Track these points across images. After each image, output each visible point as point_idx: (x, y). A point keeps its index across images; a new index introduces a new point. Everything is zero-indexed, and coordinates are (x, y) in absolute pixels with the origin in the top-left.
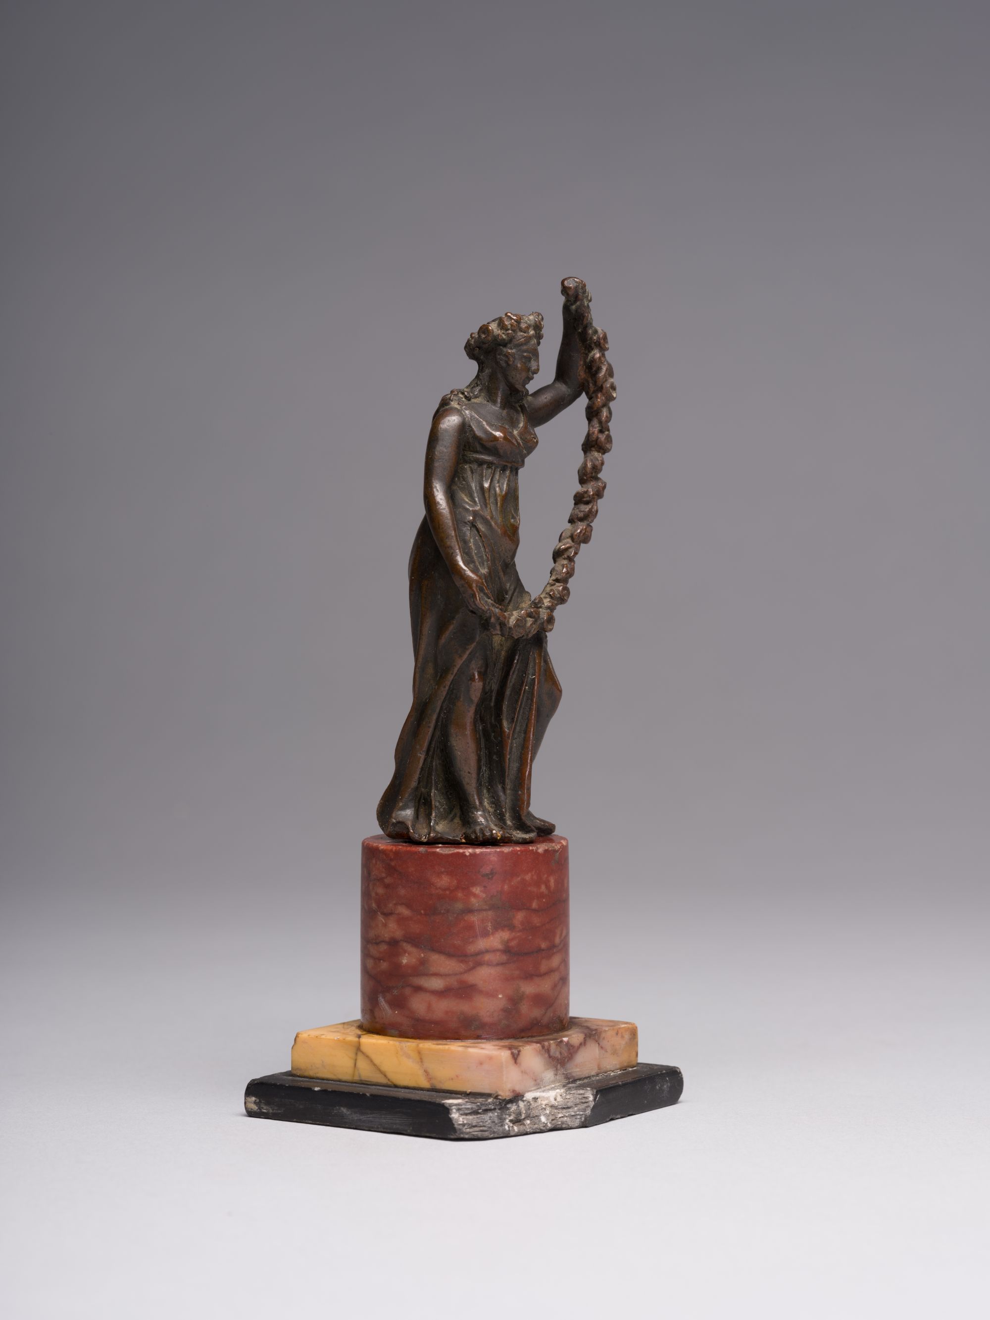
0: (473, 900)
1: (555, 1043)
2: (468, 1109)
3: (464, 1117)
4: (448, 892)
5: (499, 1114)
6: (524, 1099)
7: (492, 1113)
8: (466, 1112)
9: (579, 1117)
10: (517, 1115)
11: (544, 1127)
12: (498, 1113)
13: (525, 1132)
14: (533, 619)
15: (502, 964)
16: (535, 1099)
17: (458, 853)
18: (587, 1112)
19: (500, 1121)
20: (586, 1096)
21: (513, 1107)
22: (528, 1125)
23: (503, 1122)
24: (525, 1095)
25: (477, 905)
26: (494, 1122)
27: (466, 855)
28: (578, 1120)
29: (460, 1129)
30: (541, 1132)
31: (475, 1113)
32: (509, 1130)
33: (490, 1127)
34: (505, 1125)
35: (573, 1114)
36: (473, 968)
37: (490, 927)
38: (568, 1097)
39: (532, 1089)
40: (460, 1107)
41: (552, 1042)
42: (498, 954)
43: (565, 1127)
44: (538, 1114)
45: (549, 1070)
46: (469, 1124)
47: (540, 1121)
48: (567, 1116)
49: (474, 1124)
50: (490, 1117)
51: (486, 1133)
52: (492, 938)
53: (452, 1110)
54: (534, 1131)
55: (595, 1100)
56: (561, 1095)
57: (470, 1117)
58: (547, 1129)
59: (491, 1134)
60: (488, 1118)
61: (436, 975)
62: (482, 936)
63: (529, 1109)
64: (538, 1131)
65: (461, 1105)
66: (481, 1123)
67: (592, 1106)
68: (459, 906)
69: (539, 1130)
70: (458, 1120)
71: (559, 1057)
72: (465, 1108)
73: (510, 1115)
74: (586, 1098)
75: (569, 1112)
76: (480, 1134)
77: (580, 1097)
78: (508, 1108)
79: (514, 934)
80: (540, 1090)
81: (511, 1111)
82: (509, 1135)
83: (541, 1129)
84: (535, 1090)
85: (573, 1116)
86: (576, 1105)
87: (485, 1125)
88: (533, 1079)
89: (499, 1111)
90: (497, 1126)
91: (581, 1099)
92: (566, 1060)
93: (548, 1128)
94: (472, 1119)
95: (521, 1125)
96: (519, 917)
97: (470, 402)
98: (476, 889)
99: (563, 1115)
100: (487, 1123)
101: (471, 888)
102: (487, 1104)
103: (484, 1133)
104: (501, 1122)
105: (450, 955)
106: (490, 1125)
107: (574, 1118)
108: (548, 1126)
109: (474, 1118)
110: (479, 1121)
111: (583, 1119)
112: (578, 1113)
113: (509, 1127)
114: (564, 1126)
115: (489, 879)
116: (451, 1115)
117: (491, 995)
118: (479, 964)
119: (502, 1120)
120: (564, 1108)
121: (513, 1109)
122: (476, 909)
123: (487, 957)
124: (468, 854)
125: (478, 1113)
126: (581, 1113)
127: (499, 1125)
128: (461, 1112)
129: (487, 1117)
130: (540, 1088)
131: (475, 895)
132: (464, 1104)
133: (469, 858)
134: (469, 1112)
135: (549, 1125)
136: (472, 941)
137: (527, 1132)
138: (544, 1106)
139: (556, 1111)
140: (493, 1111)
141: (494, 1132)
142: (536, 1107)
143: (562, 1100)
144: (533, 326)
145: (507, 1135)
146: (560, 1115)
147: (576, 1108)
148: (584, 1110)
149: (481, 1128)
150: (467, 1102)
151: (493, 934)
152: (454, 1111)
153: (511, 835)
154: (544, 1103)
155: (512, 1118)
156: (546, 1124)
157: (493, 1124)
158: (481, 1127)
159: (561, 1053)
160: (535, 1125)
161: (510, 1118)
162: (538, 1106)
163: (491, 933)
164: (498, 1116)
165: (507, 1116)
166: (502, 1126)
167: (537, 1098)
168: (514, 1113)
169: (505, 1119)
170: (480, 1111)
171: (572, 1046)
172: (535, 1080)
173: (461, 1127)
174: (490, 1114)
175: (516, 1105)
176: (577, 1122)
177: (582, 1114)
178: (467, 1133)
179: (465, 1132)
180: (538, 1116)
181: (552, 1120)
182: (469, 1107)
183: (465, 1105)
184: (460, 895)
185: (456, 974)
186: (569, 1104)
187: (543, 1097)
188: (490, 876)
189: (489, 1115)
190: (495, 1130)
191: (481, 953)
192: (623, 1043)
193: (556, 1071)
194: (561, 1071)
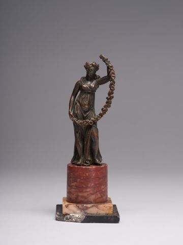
3: (58, 216)
5: (63, 217)
15: (75, 189)
37: (73, 181)
40: (58, 214)
41: (80, 205)
46: (58, 218)
52: (73, 183)
53: (56, 215)
63: (71, 217)
67: (84, 219)
68: (69, 176)
69: (72, 221)
71: (82, 208)
74: (84, 217)
75: (80, 219)
79: (77, 183)
81: (66, 217)
82: (65, 221)
84: (73, 214)
86: (82, 218)
92: (85, 209)
96: (78, 180)
97: (83, 79)
101: (71, 173)
102: (61, 215)
106: (61, 219)
108: (74, 221)
111: (81, 221)
122: (71, 177)
123: (73, 187)
129: (61, 217)
131: (71, 175)
137: (69, 221)
139: (78, 219)
143: (80, 217)
153: (84, 164)
154: (75, 217)
162: (73, 217)
166: (63, 219)
172: (74, 212)
173: (56, 218)
180: (73, 219)
181: (76, 220)
184: (69, 174)
187: (75, 215)
192: (106, 209)
193: (81, 211)
194: (83, 211)
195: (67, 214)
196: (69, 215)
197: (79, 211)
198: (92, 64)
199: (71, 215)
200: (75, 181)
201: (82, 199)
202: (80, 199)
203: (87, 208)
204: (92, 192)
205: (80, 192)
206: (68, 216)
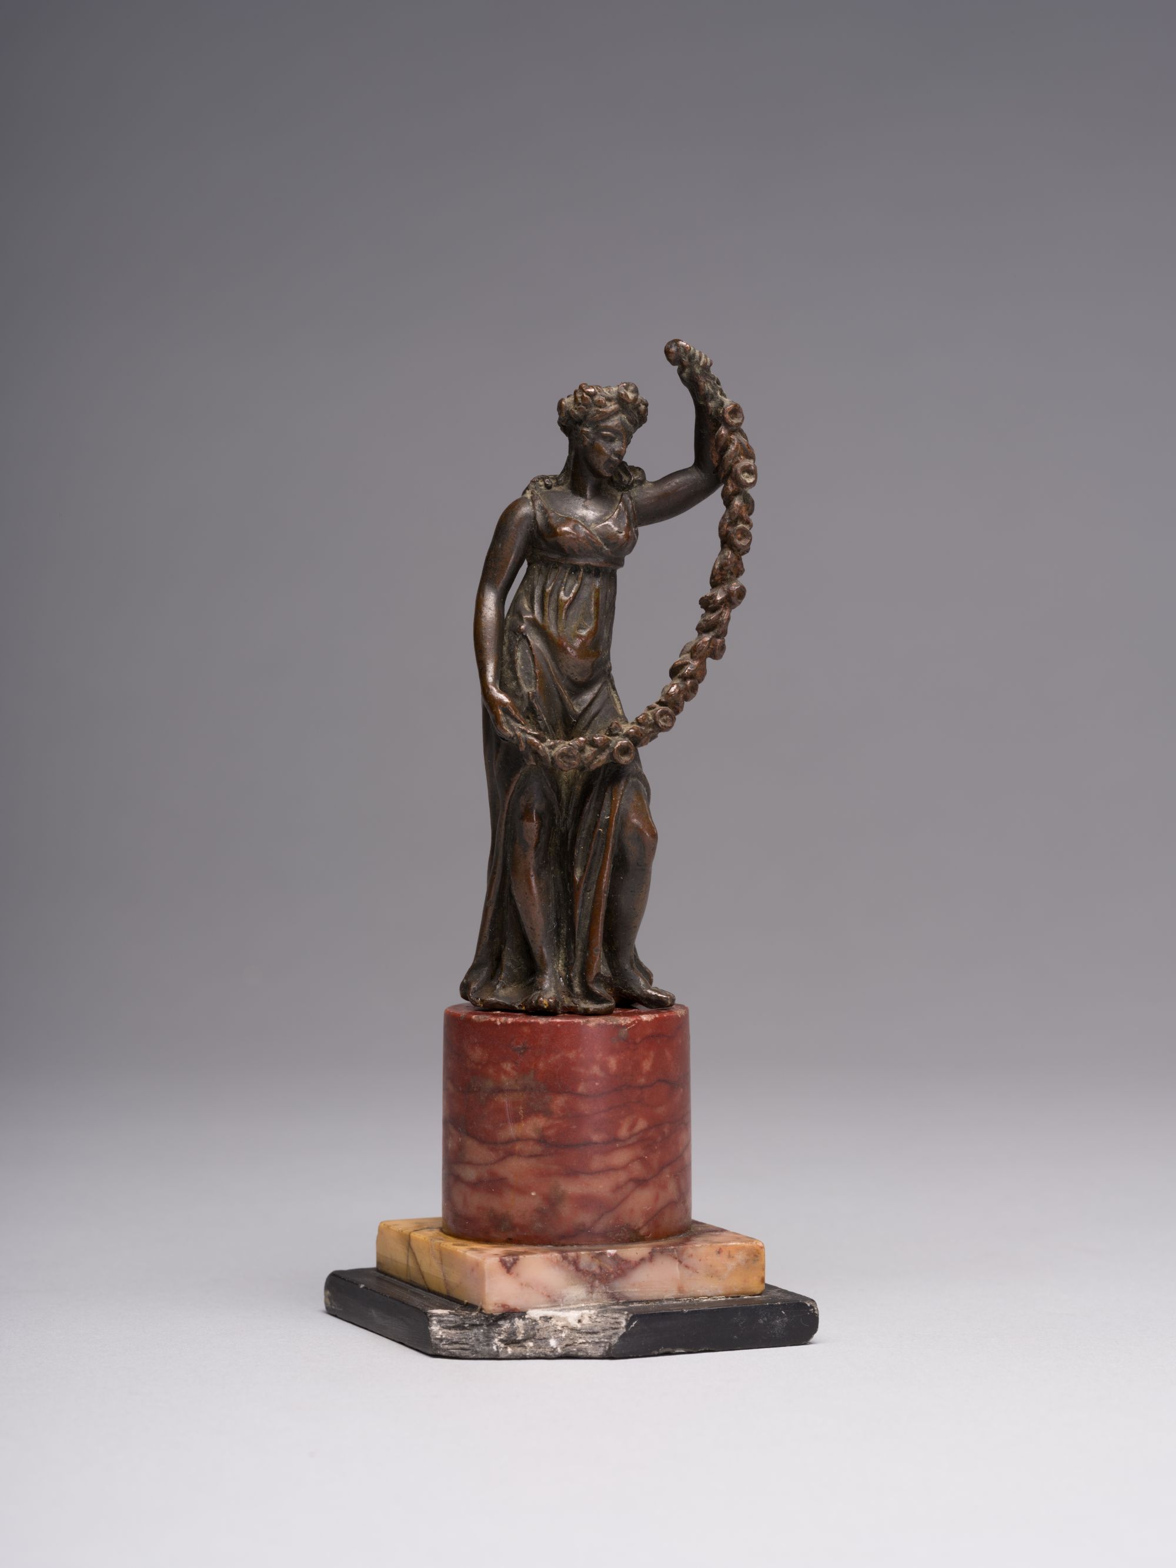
0: (504, 1078)
1: (589, 1255)
2: (451, 1322)
3: (445, 1330)
4: (480, 1067)
5: (486, 1331)
6: (527, 1316)
7: (477, 1329)
8: (449, 1325)
9: (603, 1345)
10: (509, 1334)
11: (553, 1352)
12: (484, 1329)
13: (521, 1356)
14: (596, 749)
15: (536, 1156)
16: (547, 1319)
17: (490, 1021)
18: (612, 1340)
19: (486, 1339)
20: (618, 1321)
21: (506, 1325)
22: (531, 1348)
23: (490, 1341)
24: (527, 1313)
25: (507, 1084)
26: (478, 1340)
27: (496, 1025)
28: (602, 1349)
29: (436, 1345)
30: (547, 1357)
31: (460, 1327)
32: (498, 1351)
33: (473, 1346)
34: (492, 1346)
35: (597, 1340)
36: (504, 1158)
37: (522, 1111)
38: (598, 1320)
39: (542, 1306)
40: (442, 1319)
41: (582, 1253)
42: (531, 1143)
43: (583, 1356)
44: (546, 1337)
45: (576, 1286)
46: (448, 1340)
47: (548, 1344)
48: (589, 1343)
49: (454, 1340)
50: (475, 1334)
51: (467, 1352)
52: (523, 1125)
53: (432, 1321)
54: (537, 1356)
55: (627, 1326)
56: (590, 1317)
57: (453, 1332)
58: (555, 1355)
59: (473, 1354)
60: (473, 1335)
61: (470, 1163)
62: (513, 1122)
63: (533, 1329)
64: (542, 1356)
65: (443, 1317)
66: (464, 1340)
67: (620, 1334)
68: (490, 1084)
69: (544, 1356)
70: (436, 1333)
71: (598, 1271)
72: (448, 1321)
73: (500, 1334)
74: (619, 1323)
75: (593, 1338)
76: (457, 1352)
77: (613, 1321)
78: (499, 1325)
79: (551, 1121)
80: (558, 1308)
81: (503, 1329)
82: (498, 1357)
83: (546, 1355)
84: (547, 1307)
85: (597, 1343)
86: (604, 1330)
87: (467, 1342)
88: (543, 1293)
89: (486, 1328)
90: (481, 1344)
91: (613, 1324)
92: (612, 1276)
93: (557, 1354)
94: (454, 1335)
95: (519, 1347)
96: (558, 1101)
97: (549, 491)
98: (507, 1065)
99: (584, 1341)
100: (471, 1341)
101: (502, 1064)
102: (470, 1318)
103: (464, 1351)
104: (487, 1341)
105: (482, 1142)
106: (473, 1344)
107: (598, 1346)
108: (557, 1352)
109: (457, 1333)
110: (461, 1337)
111: (607, 1348)
112: (602, 1340)
113: (497, 1347)
114: (580, 1354)
115: (520, 1053)
116: (430, 1327)
117: (522, 1191)
118: (510, 1154)
119: (489, 1340)
120: (589, 1333)
121: (505, 1327)
122: (506, 1088)
123: (518, 1147)
124: (499, 1023)
125: (464, 1328)
126: (606, 1340)
127: (485, 1344)
128: (443, 1325)
129: (471, 1334)
130: (559, 1306)
131: (505, 1072)
132: (446, 1315)
133: (500, 1028)
134: (452, 1325)
135: (559, 1350)
136: (502, 1126)
137: (525, 1356)
138: (559, 1328)
139: (577, 1335)
140: (479, 1327)
141: (477, 1352)
142: (546, 1327)
143: (590, 1322)
144: (617, 399)
145: (496, 1357)
146: (581, 1341)
147: (602, 1334)
148: (610, 1337)
149: (462, 1346)
150: (450, 1313)
151: (525, 1119)
152: (435, 1322)
153: (576, 1004)
154: (560, 1324)
155: (502, 1337)
156: (555, 1349)
157: (478, 1342)
158: (462, 1344)
159: (601, 1268)
160: (540, 1348)
161: (499, 1337)
162: (549, 1327)
163: (522, 1118)
164: (484, 1333)
165: (496, 1335)
166: (488, 1345)
167: (551, 1318)
168: (505, 1332)
169: (493, 1338)
170: (466, 1326)
171: (623, 1260)
172: (549, 1296)
173: (437, 1342)
174: (476, 1330)
175: (510, 1322)
176: (600, 1351)
177: (607, 1342)
178: (445, 1350)
179: (443, 1349)
180: (546, 1339)
181: (567, 1345)
182: (452, 1319)
183: (448, 1317)
184: (491, 1071)
185: (486, 1164)
186: (596, 1329)
187: (559, 1317)
188: (522, 1051)
189: (474, 1332)
190: (478, 1349)
191: (511, 1141)
192: (731, 1265)
193: (592, 1289)
194: (600, 1289)
195: (509, 1314)
196: (522, 1314)
197: (578, 1291)
198: (621, 400)
199: (534, 1314)
200: (530, 1112)
201: (585, 1218)
202: (571, 1215)
203: (624, 1268)
204: (637, 1169)
205: (572, 1173)
206: (519, 1323)
